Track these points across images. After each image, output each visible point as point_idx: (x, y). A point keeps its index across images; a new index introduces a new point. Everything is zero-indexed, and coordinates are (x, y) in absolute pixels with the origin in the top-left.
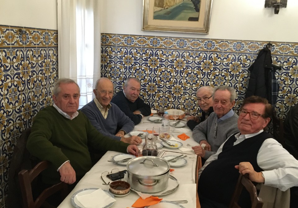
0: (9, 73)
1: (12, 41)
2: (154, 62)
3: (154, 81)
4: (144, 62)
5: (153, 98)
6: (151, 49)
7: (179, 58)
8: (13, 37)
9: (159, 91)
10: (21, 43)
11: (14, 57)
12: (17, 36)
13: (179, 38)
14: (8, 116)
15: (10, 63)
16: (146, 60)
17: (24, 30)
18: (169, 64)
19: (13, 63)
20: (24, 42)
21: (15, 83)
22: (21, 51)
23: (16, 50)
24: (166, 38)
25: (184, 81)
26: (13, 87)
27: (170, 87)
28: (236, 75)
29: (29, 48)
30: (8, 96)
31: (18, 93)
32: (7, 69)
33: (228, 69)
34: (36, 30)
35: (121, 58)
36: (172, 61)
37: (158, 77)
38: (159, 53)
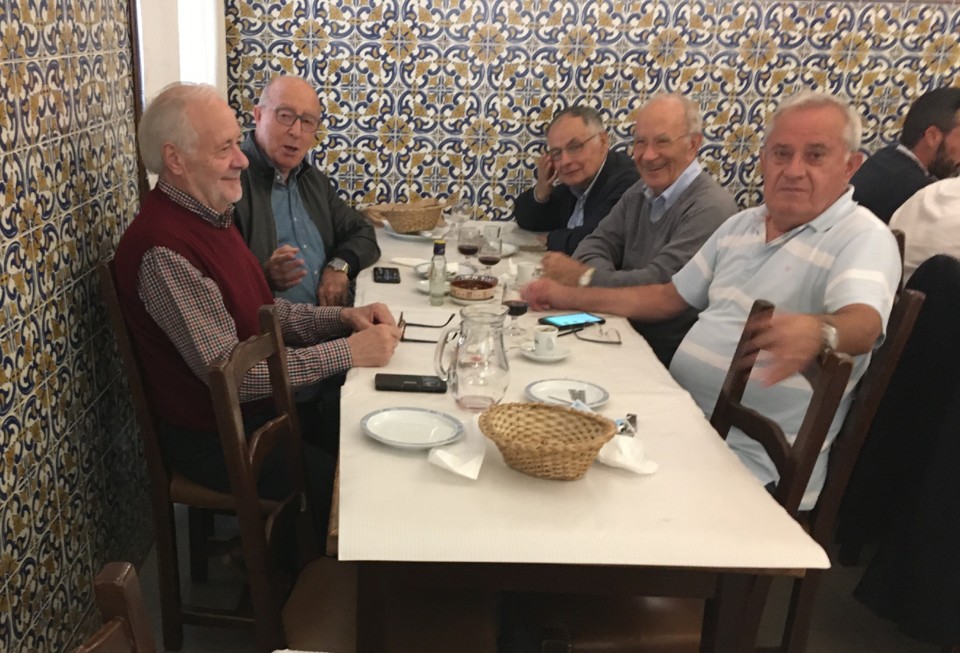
2: (400, 41)
3: (404, 108)
4: (365, 41)
5: (399, 168)
7: (484, 20)
9: (420, 144)
16: (373, 33)
18: (453, 43)
25: (501, 103)
27: (456, 128)
28: (669, 72)
33: (644, 54)
35: (285, 29)
36: (463, 35)
37: (414, 94)
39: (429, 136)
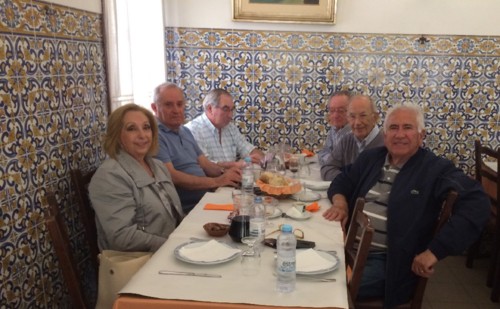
0: (35, 76)
1: (36, 25)
2: (254, 72)
3: (256, 103)
4: (237, 73)
6: (248, 51)
7: (292, 64)
8: (37, 18)
9: (265, 119)
10: (49, 30)
11: (41, 52)
12: (42, 17)
13: (290, 32)
14: (38, 147)
15: (35, 61)
16: (241, 69)
17: (52, 8)
18: (278, 74)
19: (40, 61)
20: (54, 28)
21: (46, 95)
22: (51, 42)
23: (43, 39)
24: (271, 32)
25: (301, 101)
26: (42, 100)
27: (281, 112)
29: (62, 39)
30: (36, 115)
31: (51, 112)
32: (32, 69)
34: (69, 11)
36: (283, 71)
37: (261, 97)
38: (261, 57)
39: (268, 115)
